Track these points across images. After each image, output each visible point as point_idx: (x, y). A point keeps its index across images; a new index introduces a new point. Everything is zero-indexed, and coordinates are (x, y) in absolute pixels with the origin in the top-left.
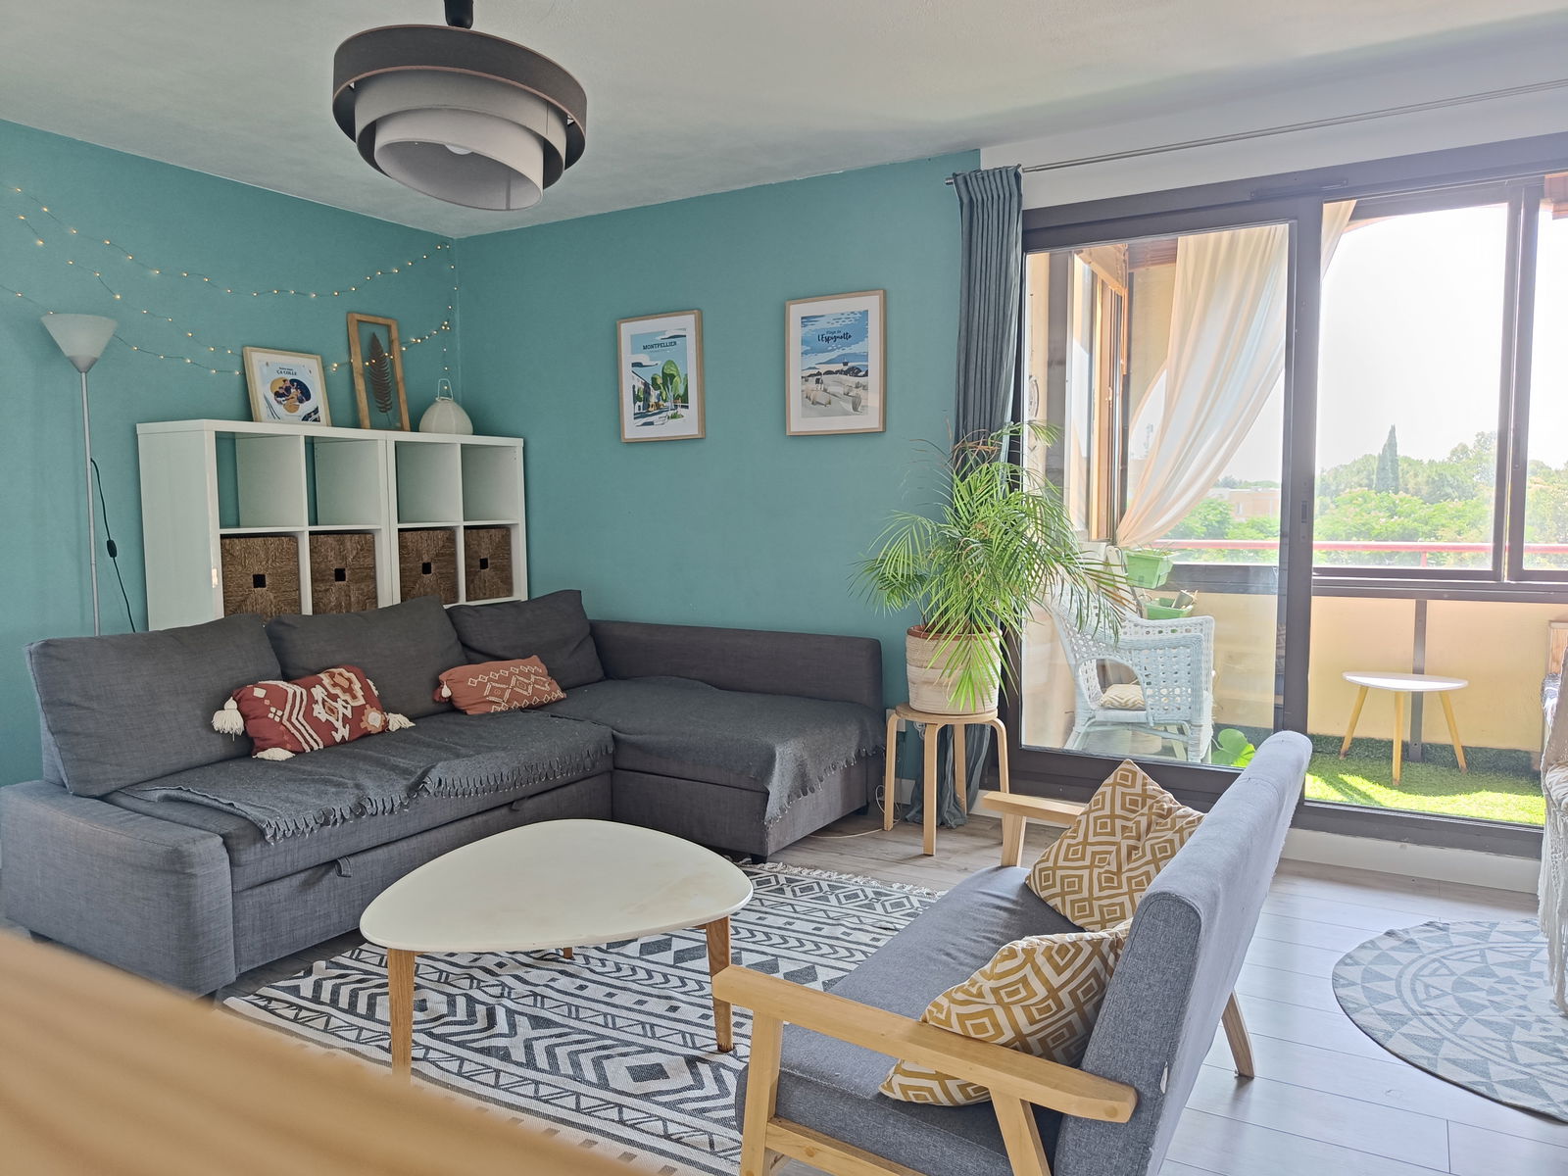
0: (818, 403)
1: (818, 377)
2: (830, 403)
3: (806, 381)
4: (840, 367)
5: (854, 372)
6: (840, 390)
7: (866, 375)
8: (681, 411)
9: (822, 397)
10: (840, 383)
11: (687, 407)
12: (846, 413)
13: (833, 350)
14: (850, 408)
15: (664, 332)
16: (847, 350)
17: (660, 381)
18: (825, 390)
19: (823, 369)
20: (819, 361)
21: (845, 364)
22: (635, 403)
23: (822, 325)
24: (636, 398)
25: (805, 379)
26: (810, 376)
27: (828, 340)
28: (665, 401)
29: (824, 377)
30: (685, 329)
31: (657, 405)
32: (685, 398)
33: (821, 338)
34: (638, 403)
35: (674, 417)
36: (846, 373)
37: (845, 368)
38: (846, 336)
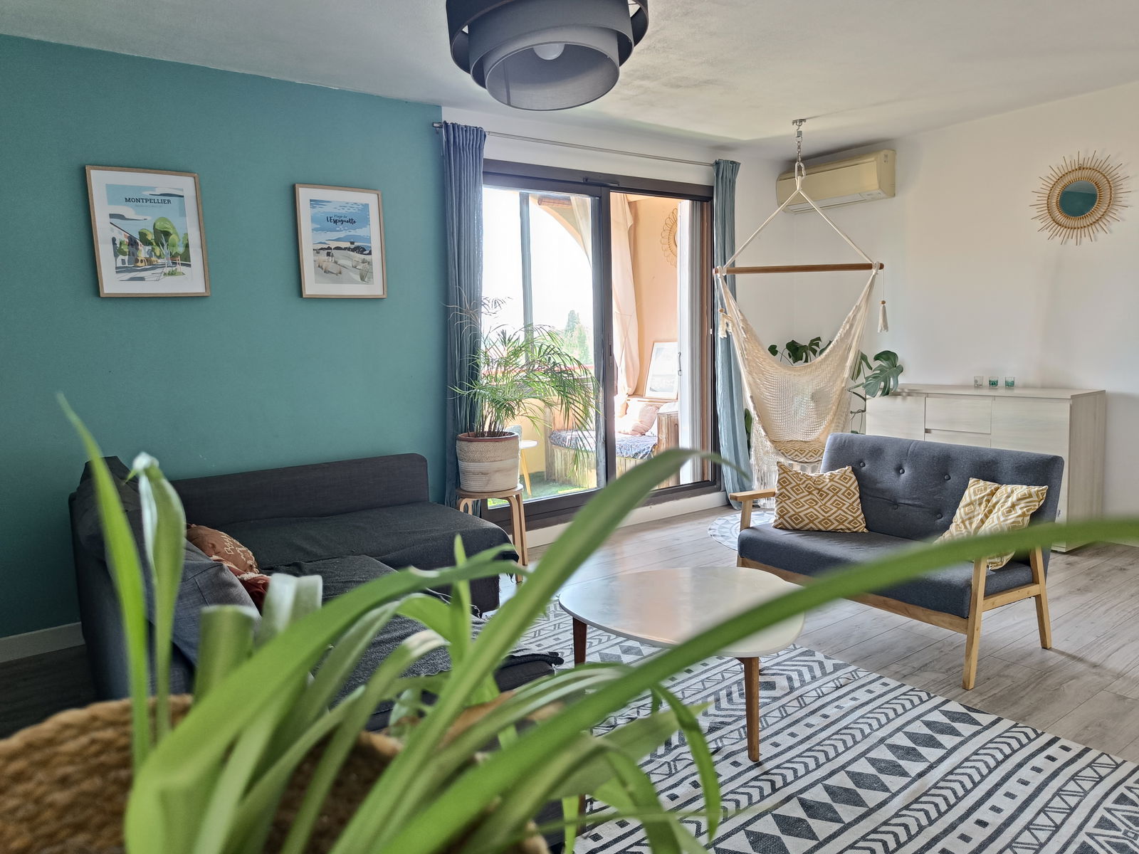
0: (329, 272)
1: (329, 251)
2: (340, 273)
3: (318, 253)
4: (348, 245)
5: (360, 250)
6: (348, 263)
7: (370, 253)
8: (180, 268)
9: (331, 267)
10: (349, 258)
11: (189, 266)
12: (355, 282)
13: (341, 231)
14: (358, 278)
15: (153, 188)
16: (353, 233)
17: (151, 237)
18: (336, 262)
19: (333, 245)
20: (330, 238)
21: (352, 243)
22: (116, 256)
23: (329, 210)
24: (118, 252)
25: (317, 251)
26: (322, 249)
27: (335, 222)
28: (159, 257)
29: (333, 251)
30: (182, 190)
31: (149, 261)
32: (186, 258)
33: (329, 219)
34: (121, 257)
35: (172, 274)
36: (353, 250)
37: (352, 246)
38: (351, 221)
